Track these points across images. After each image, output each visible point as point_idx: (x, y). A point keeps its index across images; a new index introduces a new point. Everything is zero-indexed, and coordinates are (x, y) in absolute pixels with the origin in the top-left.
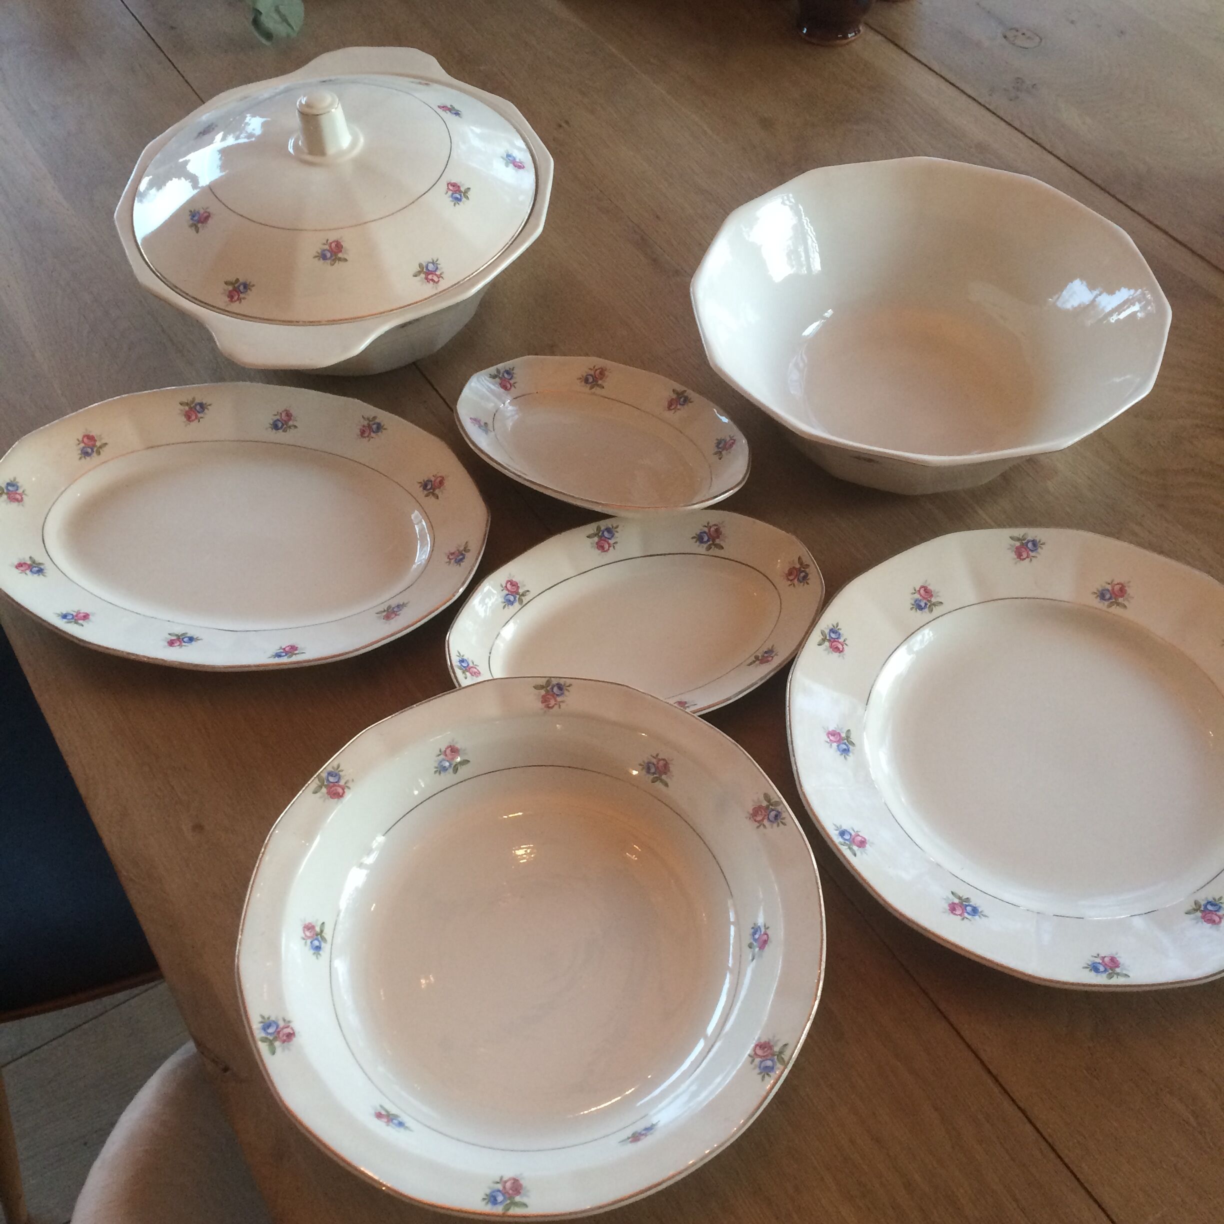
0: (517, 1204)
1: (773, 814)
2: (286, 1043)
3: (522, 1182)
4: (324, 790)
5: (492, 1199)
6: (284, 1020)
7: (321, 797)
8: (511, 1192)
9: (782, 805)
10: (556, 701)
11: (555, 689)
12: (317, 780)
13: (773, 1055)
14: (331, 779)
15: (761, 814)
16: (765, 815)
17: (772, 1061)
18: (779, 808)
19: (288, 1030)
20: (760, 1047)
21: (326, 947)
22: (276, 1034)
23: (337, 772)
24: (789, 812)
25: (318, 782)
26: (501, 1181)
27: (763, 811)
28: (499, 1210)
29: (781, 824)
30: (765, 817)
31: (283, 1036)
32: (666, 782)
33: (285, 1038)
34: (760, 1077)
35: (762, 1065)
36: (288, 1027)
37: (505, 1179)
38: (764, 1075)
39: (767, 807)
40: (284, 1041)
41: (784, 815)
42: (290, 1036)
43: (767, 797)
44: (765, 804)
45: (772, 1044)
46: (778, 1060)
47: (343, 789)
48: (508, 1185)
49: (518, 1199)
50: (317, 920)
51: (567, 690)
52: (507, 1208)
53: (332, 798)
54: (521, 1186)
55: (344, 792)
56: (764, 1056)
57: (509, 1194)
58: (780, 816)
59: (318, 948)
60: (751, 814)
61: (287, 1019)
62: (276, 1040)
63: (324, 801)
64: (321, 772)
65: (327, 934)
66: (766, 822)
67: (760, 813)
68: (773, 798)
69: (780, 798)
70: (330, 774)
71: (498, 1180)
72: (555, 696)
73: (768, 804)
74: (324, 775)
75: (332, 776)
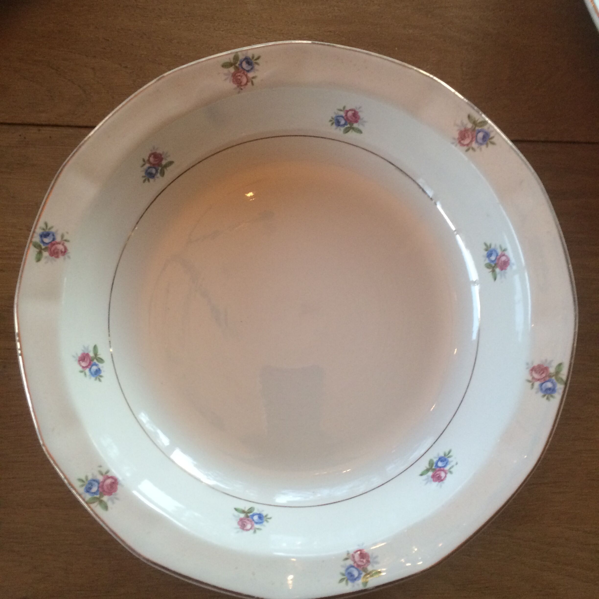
0: (557, 372)
1: (245, 65)
2: (371, 560)
3: (536, 364)
4: (105, 498)
5: (549, 392)
6: (346, 559)
7: (113, 503)
8: (544, 375)
9: (239, 54)
10: (59, 243)
11: (47, 240)
12: (93, 506)
13: (474, 130)
14: (94, 489)
15: (241, 77)
16: (244, 73)
17: (479, 132)
18: (241, 57)
19: (357, 556)
20: (463, 139)
21: (258, 509)
22: (360, 569)
23: (87, 482)
24: (249, 49)
25: (95, 504)
26: (532, 382)
27: (239, 74)
28: (560, 388)
29: (258, 61)
30: (246, 74)
31: (362, 561)
32: (169, 162)
33: (365, 561)
34: (490, 146)
35: (480, 141)
36: (353, 556)
37: (530, 378)
38: (489, 141)
39: (236, 68)
40: (368, 562)
41: (250, 55)
42: (363, 555)
43: (226, 65)
44: (232, 70)
45: (463, 129)
46: (481, 126)
47: (108, 478)
48: (536, 376)
49: (552, 370)
50: (234, 516)
51: (50, 229)
52: (559, 380)
53: (115, 491)
54: (539, 366)
55: (112, 477)
56: (472, 138)
57: (546, 376)
58: (250, 59)
59: (261, 517)
60: (238, 86)
61: (345, 556)
62: (366, 569)
63: (117, 499)
64: (84, 500)
65: (246, 506)
66: (250, 75)
67: (239, 77)
68: (230, 59)
69: (231, 53)
70: (88, 490)
71: (530, 384)
72: (53, 242)
73: (233, 66)
74: (88, 497)
75: (90, 488)
